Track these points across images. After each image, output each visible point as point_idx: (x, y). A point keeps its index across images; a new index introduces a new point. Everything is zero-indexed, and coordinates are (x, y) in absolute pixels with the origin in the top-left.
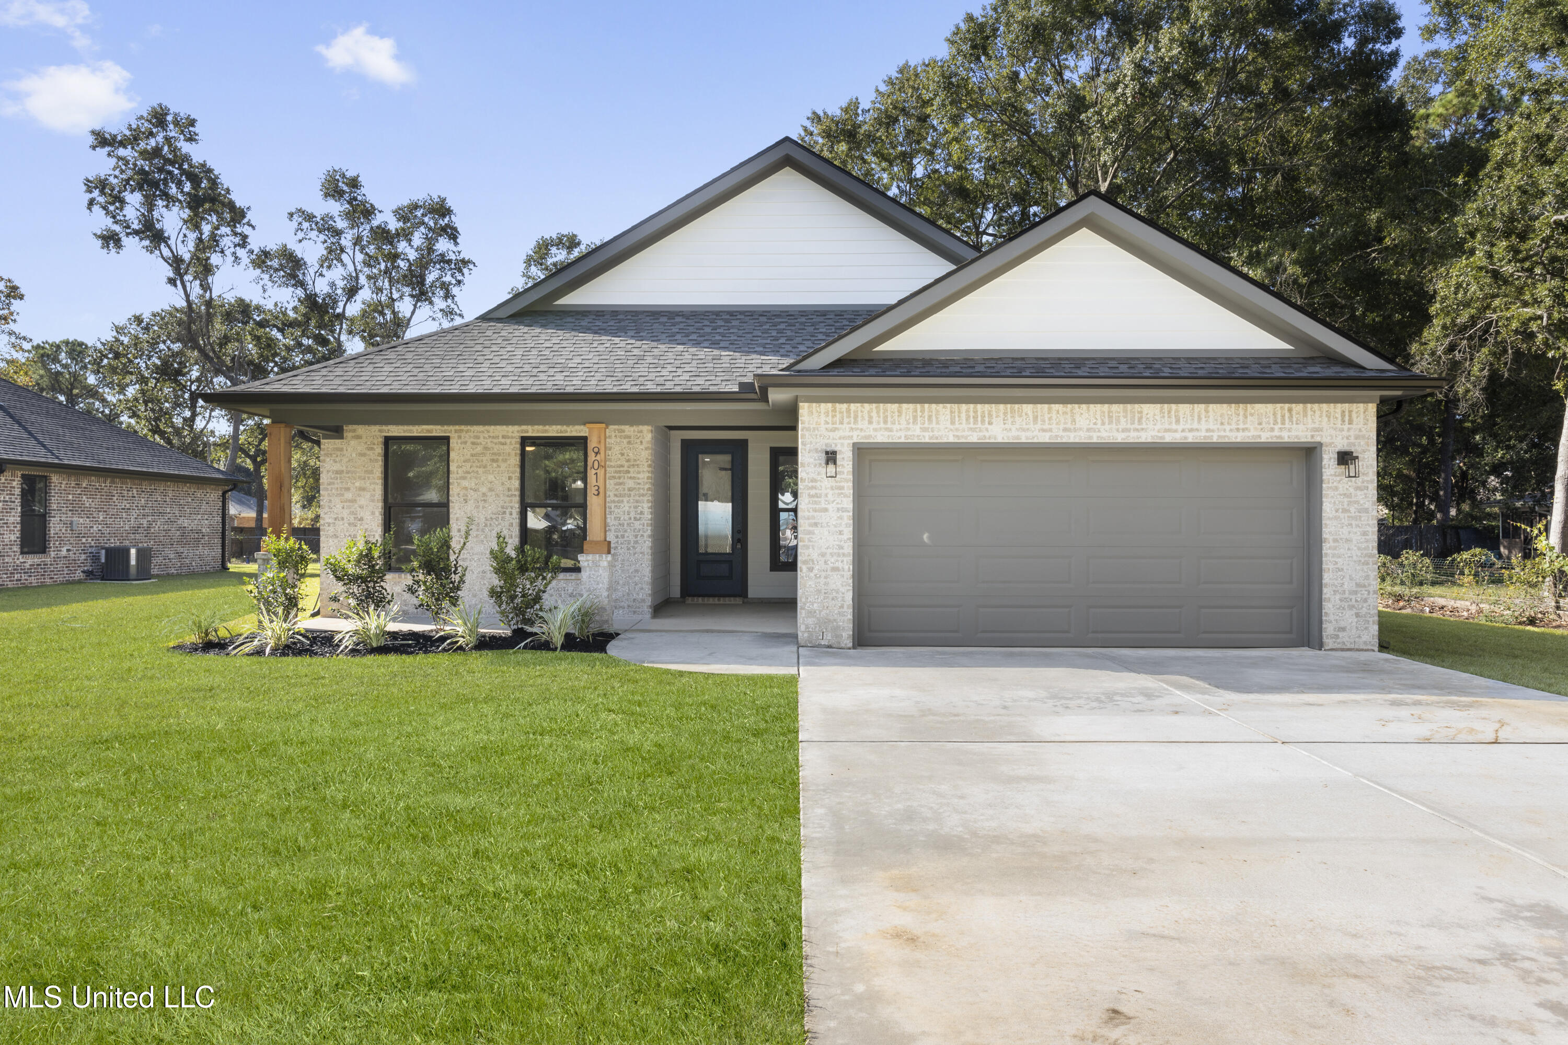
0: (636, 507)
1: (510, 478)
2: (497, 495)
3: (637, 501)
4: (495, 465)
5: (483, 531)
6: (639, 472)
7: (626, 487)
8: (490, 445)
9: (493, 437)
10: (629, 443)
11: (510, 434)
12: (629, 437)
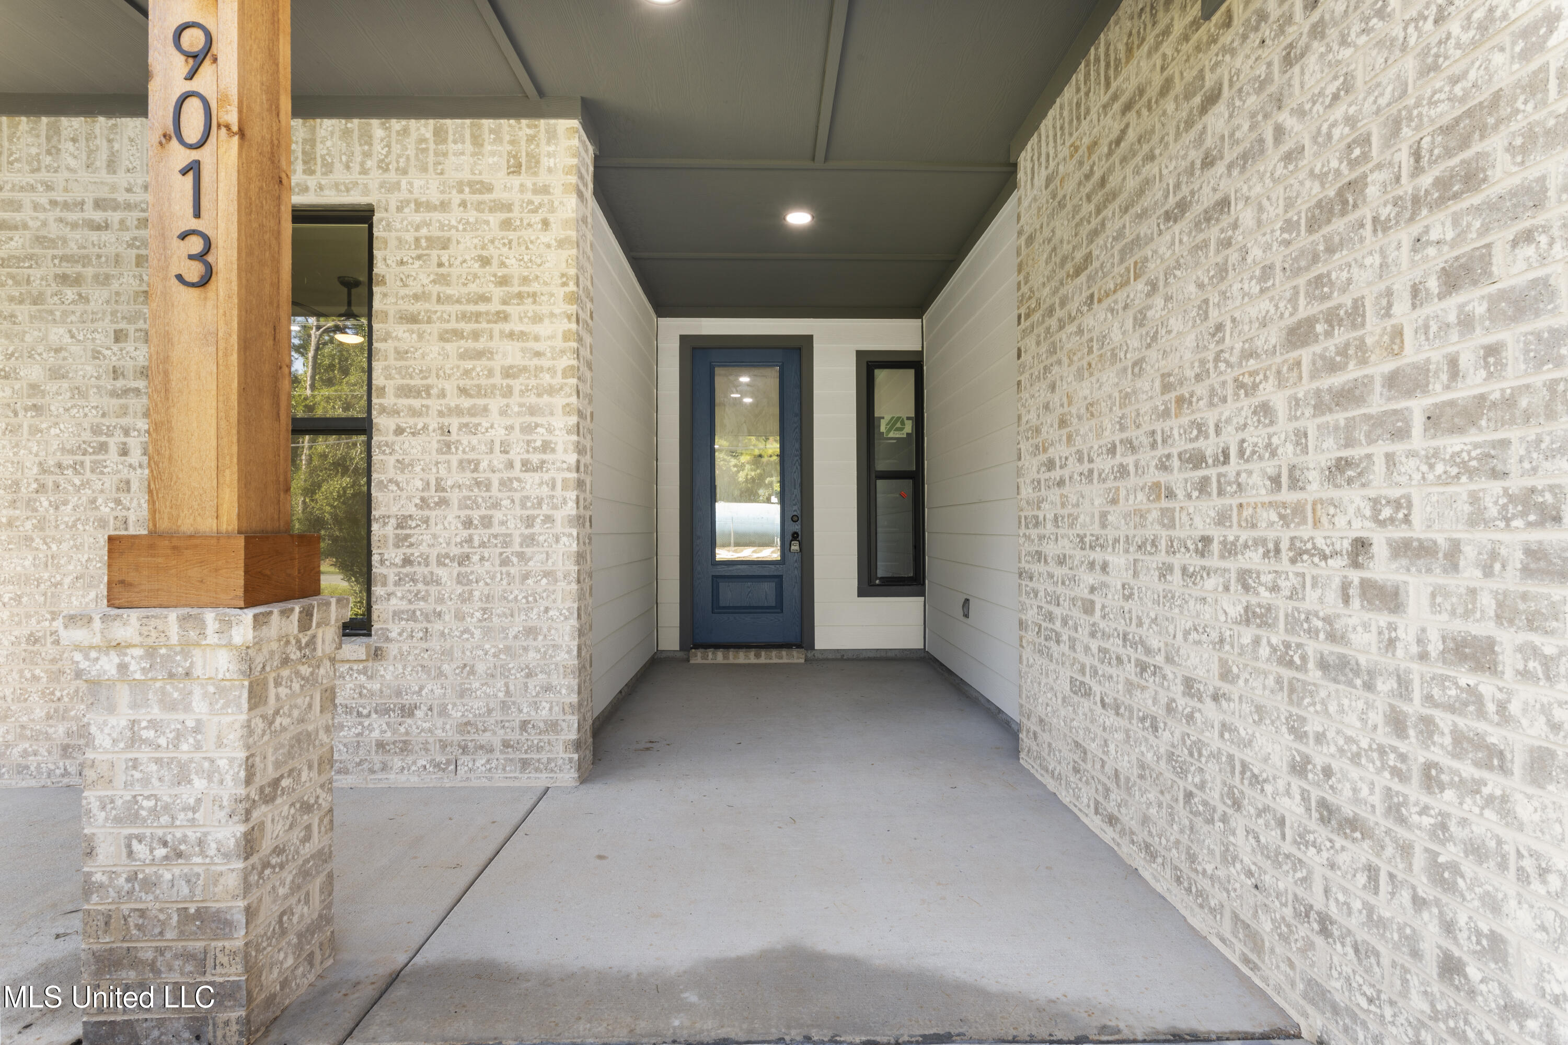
0: (528, 429)
1: (119, 336)
2: (79, 392)
3: (533, 411)
4: (70, 294)
5: (30, 504)
6: (537, 319)
7: (497, 364)
8: (54, 230)
9: (66, 206)
10: (506, 224)
11: (121, 197)
12: (508, 207)
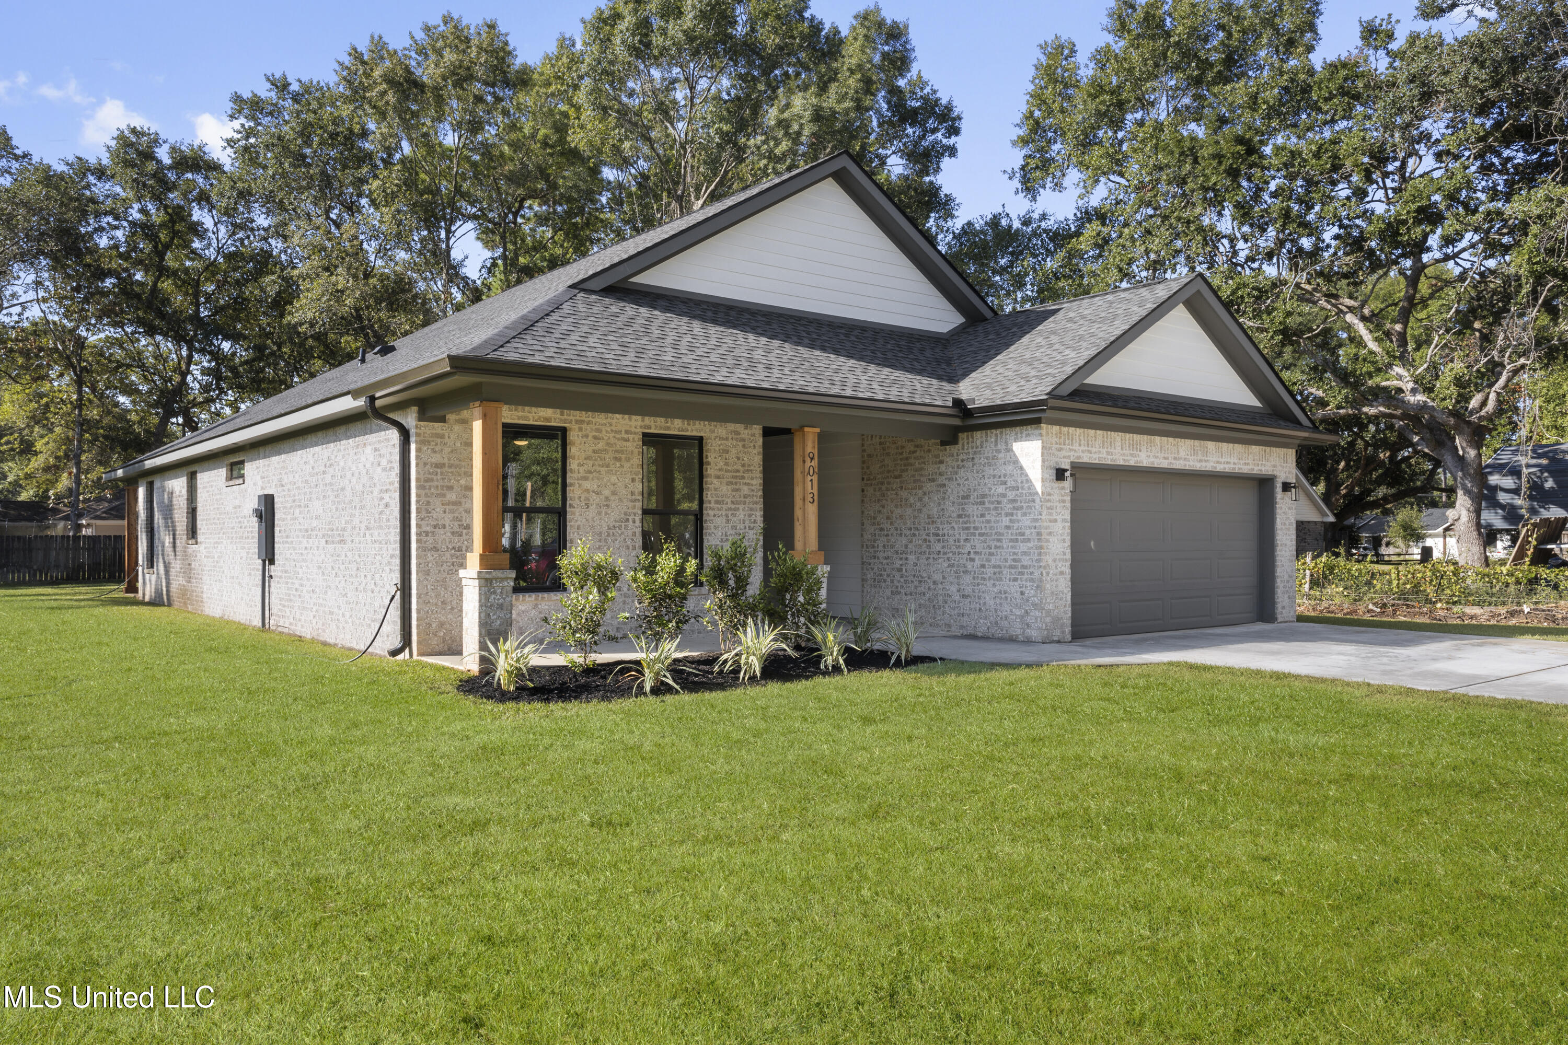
0: (750, 516)
1: (633, 480)
2: (620, 500)
3: (751, 509)
4: (618, 464)
5: (606, 541)
6: (752, 479)
7: (742, 493)
8: (612, 441)
9: (616, 432)
10: (744, 446)
11: (633, 430)
12: (743, 440)
